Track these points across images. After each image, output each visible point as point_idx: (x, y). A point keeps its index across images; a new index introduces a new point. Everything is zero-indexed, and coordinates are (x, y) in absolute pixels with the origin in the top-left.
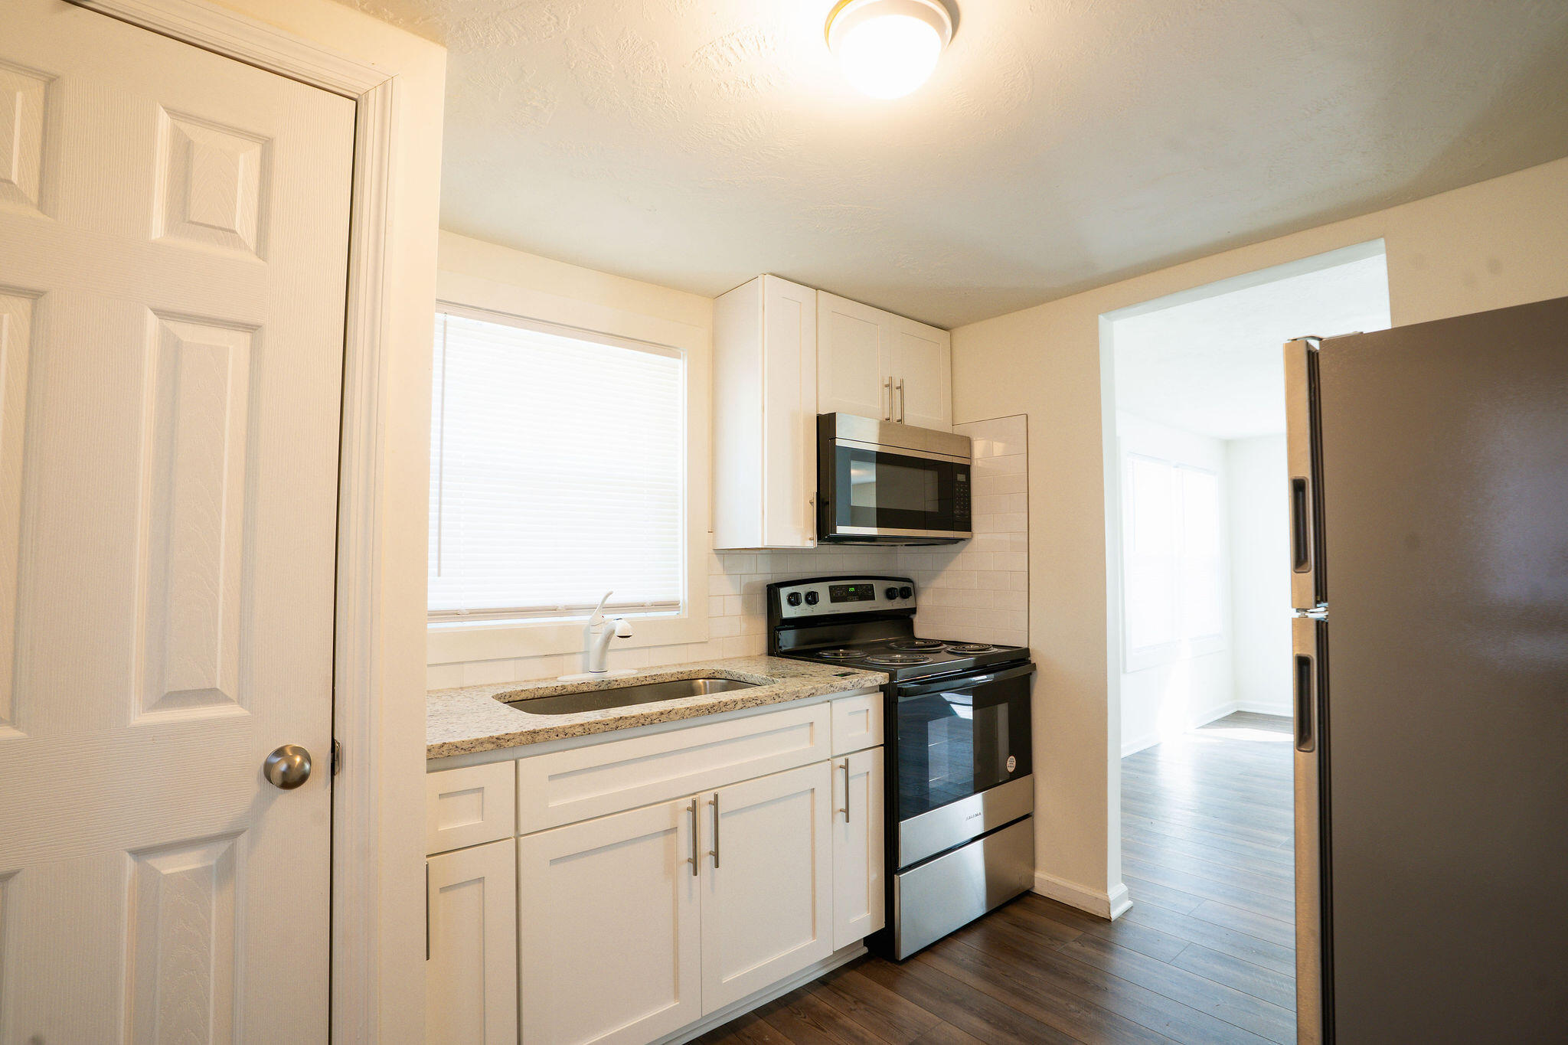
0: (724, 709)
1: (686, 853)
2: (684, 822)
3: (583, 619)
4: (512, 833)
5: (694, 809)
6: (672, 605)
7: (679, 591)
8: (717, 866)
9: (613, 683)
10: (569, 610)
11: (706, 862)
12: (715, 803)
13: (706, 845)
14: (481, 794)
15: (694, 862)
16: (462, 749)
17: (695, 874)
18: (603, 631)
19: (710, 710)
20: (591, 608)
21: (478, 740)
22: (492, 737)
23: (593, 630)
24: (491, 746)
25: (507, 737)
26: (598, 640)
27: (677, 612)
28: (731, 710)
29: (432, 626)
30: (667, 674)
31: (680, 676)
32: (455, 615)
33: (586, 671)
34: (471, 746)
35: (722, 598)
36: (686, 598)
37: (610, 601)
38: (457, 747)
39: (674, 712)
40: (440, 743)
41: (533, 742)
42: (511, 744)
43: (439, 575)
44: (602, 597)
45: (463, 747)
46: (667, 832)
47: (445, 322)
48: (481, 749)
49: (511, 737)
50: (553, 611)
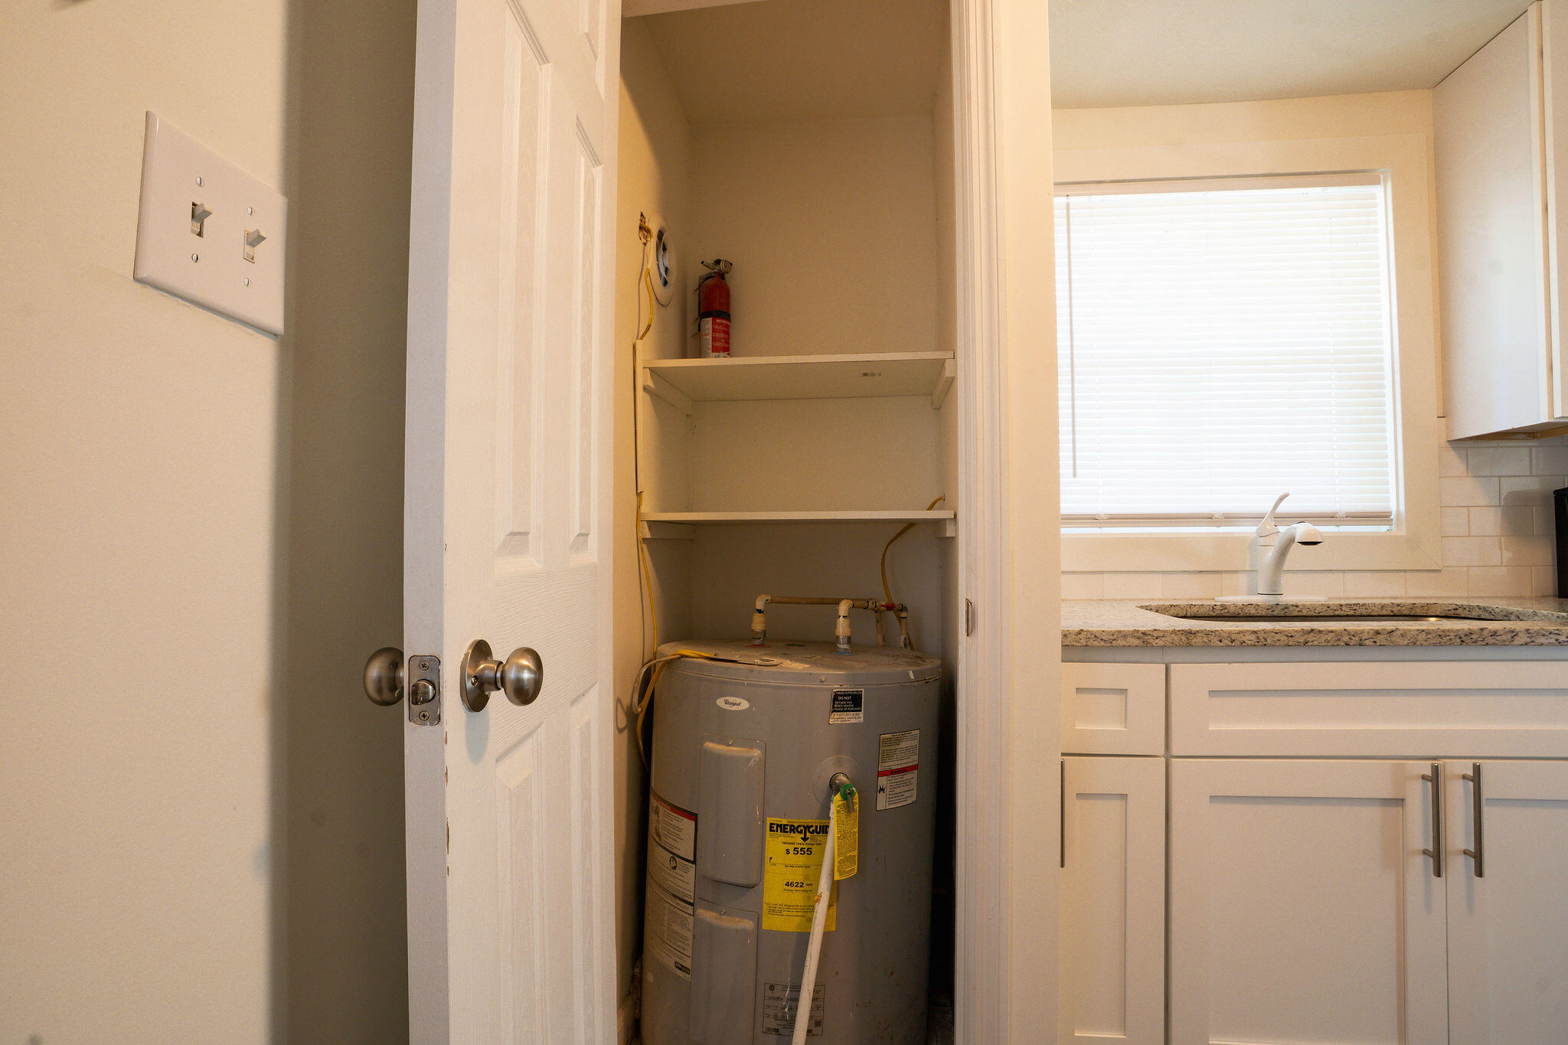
0: (1490, 640)
1: (1419, 836)
2: (1417, 797)
3: (1249, 530)
4: (1161, 751)
5: (1435, 778)
6: (1382, 517)
7: (1393, 500)
8: (1479, 873)
9: (1291, 609)
10: (1229, 519)
11: (1458, 867)
12: (1476, 777)
13: (1458, 836)
14: (1123, 697)
15: (1437, 858)
16: (1102, 639)
17: (1438, 874)
18: (1276, 542)
19: (1464, 638)
20: (1257, 518)
21: (1120, 632)
22: (1137, 631)
23: (1262, 541)
24: (1136, 642)
25: (1155, 634)
26: (1270, 554)
27: (1388, 527)
28: (1503, 644)
29: (1066, 531)
30: (1374, 605)
31: (1396, 609)
32: (1093, 519)
33: (1252, 591)
34: (1112, 637)
35: (1465, 509)
36: (1402, 508)
37: (1285, 507)
38: (1096, 636)
39: (1398, 632)
40: (1077, 629)
41: (1189, 645)
42: (1160, 642)
43: (1075, 475)
44: (1273, 505)
45: (1103, 638)
46: (1385, 802)
47: (1068, 204)
48: (1124, 643)
49: (1161, 634)
50: (1209, 519)
